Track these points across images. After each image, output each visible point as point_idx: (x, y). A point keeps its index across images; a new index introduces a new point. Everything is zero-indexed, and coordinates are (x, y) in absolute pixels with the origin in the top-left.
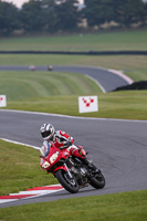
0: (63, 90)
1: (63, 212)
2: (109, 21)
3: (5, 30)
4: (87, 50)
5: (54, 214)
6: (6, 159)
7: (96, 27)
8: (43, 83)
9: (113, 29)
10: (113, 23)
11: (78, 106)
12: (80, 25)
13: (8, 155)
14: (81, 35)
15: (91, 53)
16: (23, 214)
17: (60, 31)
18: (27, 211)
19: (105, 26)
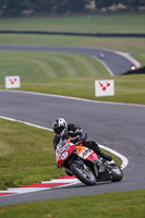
0: (70, 71)
1: (112, 207)
2: (117, 4)
3: (14, 10)
4: (95, 32)
5: (102, 209)
6: (32, 144)
7: (104, 9)
8: (51, 63)
9: (120, 11)
10: (121, 6)
11: (94, 90)
12: (88, 6)
13: (33, 140)
14: (89, 17)
15: (99, 35)
16: (70, 209)
17: (69, 12)
18: (74, 205)
19: (113, 8)
